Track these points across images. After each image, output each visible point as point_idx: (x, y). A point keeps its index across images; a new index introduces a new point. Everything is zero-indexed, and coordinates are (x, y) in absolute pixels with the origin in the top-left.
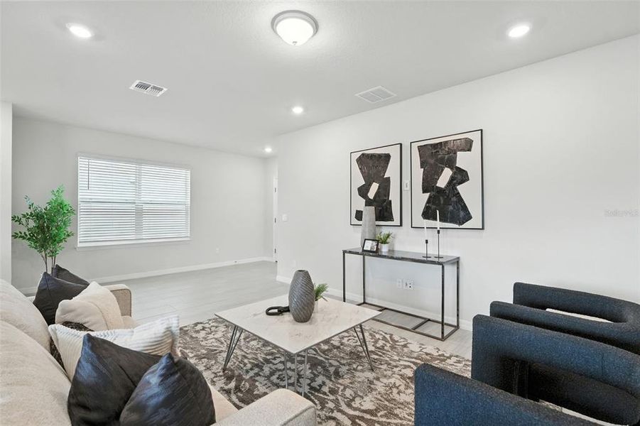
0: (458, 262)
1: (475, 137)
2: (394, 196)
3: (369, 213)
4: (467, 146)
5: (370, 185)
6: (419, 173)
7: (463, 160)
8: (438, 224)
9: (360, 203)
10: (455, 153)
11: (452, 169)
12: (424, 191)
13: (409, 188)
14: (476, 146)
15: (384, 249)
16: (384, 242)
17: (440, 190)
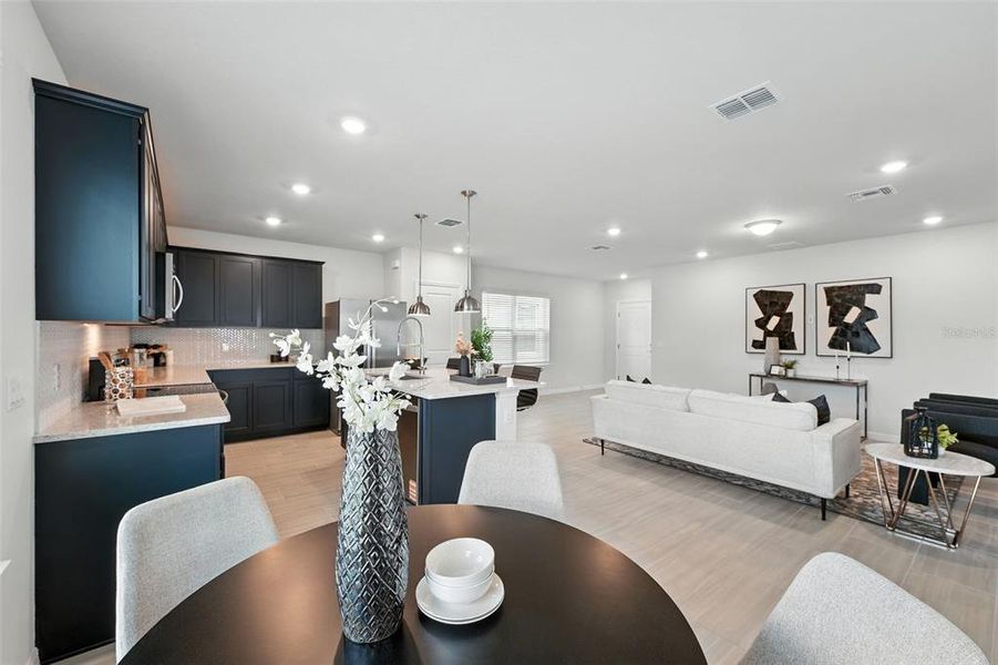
0: (866, 385)
1: (885, 284)
2: (797, 328)
3: (772, 342)
4: (875, 289)
5: (769, 318)
6: (825, 310)
7: (870, 300)
8: (848, 353)
9: (759, 334)
10: (864, 295)
11: (860, 308)
12: (831, 325)
13: (813, 321)
14: (885, 291)
15: (791, 373)
16: (791, 368)
17: (847, 325)
